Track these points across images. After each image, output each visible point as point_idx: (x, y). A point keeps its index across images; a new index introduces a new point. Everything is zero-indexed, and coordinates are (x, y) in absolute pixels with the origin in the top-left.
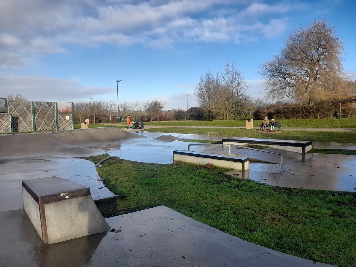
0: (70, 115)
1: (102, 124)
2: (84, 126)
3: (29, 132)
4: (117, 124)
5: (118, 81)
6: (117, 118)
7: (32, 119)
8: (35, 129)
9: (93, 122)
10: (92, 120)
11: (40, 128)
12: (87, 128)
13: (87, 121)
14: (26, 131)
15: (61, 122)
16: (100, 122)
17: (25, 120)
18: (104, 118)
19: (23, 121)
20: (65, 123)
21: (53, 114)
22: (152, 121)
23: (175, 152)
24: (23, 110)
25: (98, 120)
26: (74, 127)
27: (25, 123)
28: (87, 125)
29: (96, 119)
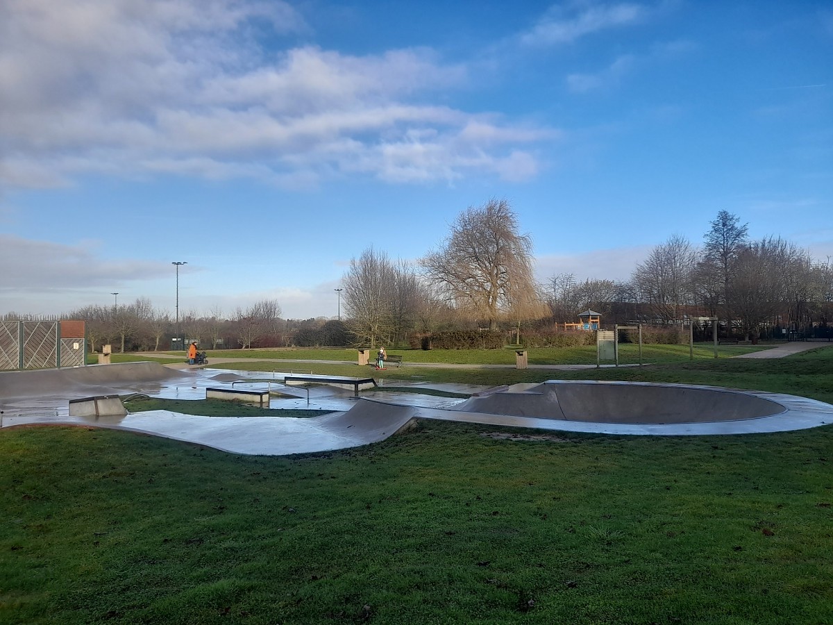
0: (80, 342)
1: (137, 354)
2: (104, 361)
3: (13, 370)
4: (167, 354)
5: (178, 264)
6: (174, 340)
7: (18, 349)
8: (21, 365)
9: (119, 349)
10: (118, 346)
11: (30, 363)
12: (109, 363)
13: (107, 349)
14: (7, 368)
15: (64, 354)
16: (135, 348)
17: (6, 351)
18: (145, 340)
19: (4, 353)
20: (72, 354)
21: (52, 340)
22: (247, 347)
23: (208, 389)
24: (6, 334)
25: (130, 346)
26: (87, 363)
27: (6, 355)
28: (108, 357)
29: (125, 342)
